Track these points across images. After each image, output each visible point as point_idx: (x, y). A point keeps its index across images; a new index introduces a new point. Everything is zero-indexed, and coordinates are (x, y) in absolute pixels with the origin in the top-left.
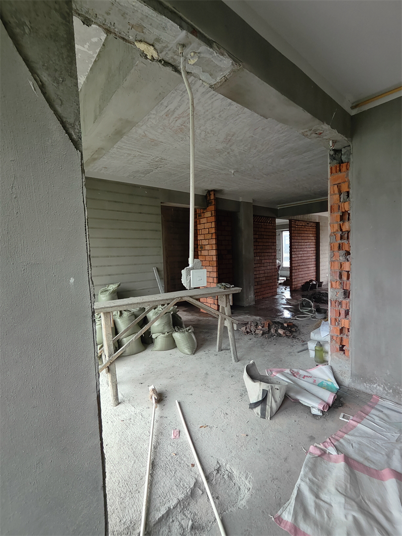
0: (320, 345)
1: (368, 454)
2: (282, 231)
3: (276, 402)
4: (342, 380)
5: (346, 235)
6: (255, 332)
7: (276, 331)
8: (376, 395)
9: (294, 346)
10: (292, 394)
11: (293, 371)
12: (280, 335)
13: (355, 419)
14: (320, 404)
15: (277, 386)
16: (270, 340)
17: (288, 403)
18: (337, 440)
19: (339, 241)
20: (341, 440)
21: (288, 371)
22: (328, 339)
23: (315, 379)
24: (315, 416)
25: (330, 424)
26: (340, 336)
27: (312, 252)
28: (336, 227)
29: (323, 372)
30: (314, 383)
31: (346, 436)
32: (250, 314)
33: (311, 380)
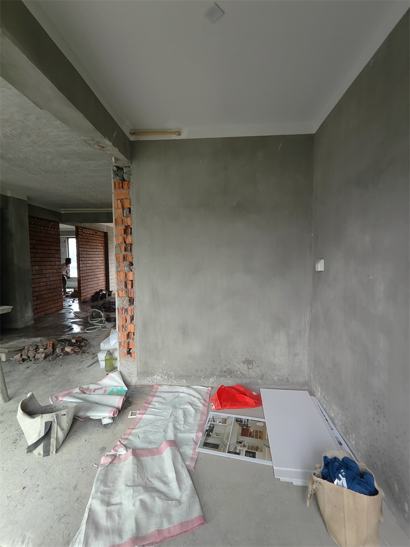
0: (110, 353)
1: (151, 437)
2: (68, 238)
3: (62, 430)
4: (129, 381)
5: (129, 247)
6: (34, 357)
7: (63, 350)
8: (157, 385)
9: (84, 362)
10: (81, 414)
11: (83, 388)
12: (67, 354)
13: (141, 412)
14: (111, 411)
15: (63, 412)
16: (55, 361)
17: (78, 424)
18: (127, 439)
19: (124, 253)
20: (130, 437)
21: (77, 390)
22: (117, 346)
23: (105, 389)
24: (106, 426)
25: (121, 427)
26: (127, 341)
27: (101, 261)
28: (121, 240)
29: (113, 379)
30: (105, 393)
31: (134, 431)
32: (28, 336)
33: (101, 391)
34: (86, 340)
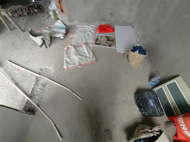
0: (54, 12)
1: (78, 42)
3: (48, 41)
7: (33, 11)
8: (76, 25)
10: (52, 36)
11: (49, 27)
13: (73, 34)
14: (62, 34)
15: (46, 35)
17: (52, 39)
18: (70, 43)
21: (47, 28)
22: (56, 8)
23: (57, 27)
24: (62, 39)
25: (67, 39)
26: (60, 5)
29: (59, 23)
30: (58, 28)
31: (72, 40)
33: (56, 28)
34: (41, 6)
